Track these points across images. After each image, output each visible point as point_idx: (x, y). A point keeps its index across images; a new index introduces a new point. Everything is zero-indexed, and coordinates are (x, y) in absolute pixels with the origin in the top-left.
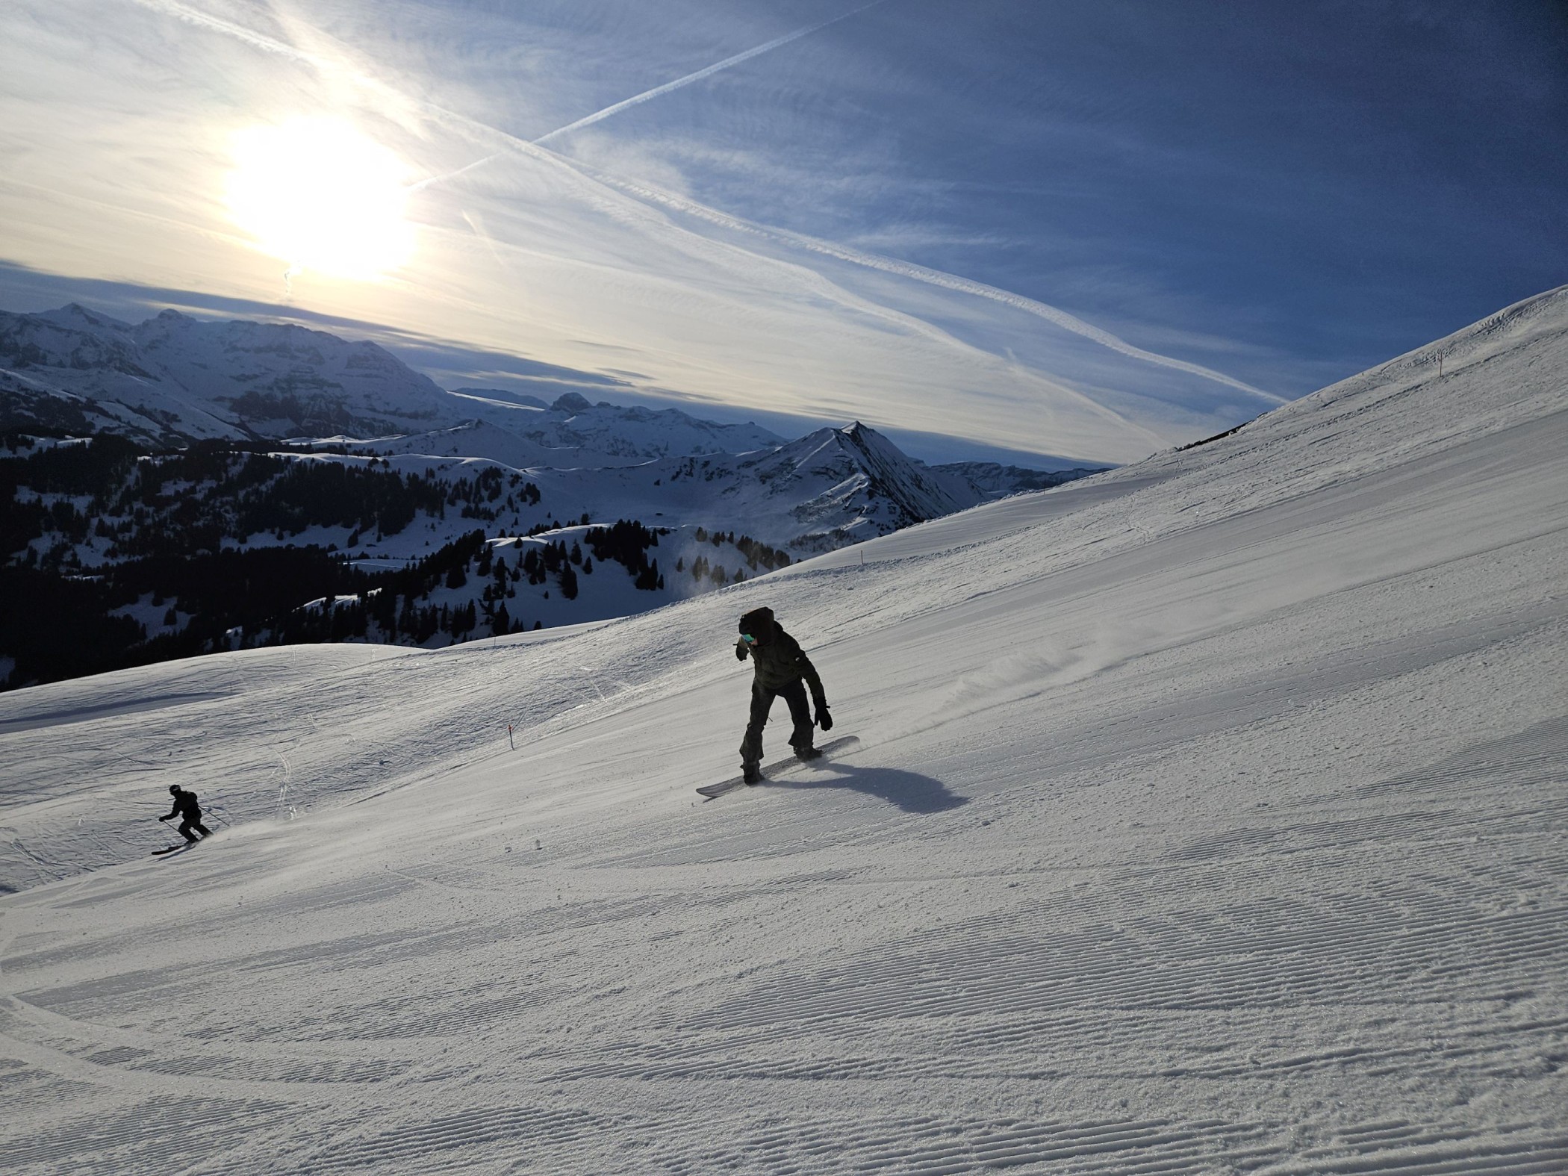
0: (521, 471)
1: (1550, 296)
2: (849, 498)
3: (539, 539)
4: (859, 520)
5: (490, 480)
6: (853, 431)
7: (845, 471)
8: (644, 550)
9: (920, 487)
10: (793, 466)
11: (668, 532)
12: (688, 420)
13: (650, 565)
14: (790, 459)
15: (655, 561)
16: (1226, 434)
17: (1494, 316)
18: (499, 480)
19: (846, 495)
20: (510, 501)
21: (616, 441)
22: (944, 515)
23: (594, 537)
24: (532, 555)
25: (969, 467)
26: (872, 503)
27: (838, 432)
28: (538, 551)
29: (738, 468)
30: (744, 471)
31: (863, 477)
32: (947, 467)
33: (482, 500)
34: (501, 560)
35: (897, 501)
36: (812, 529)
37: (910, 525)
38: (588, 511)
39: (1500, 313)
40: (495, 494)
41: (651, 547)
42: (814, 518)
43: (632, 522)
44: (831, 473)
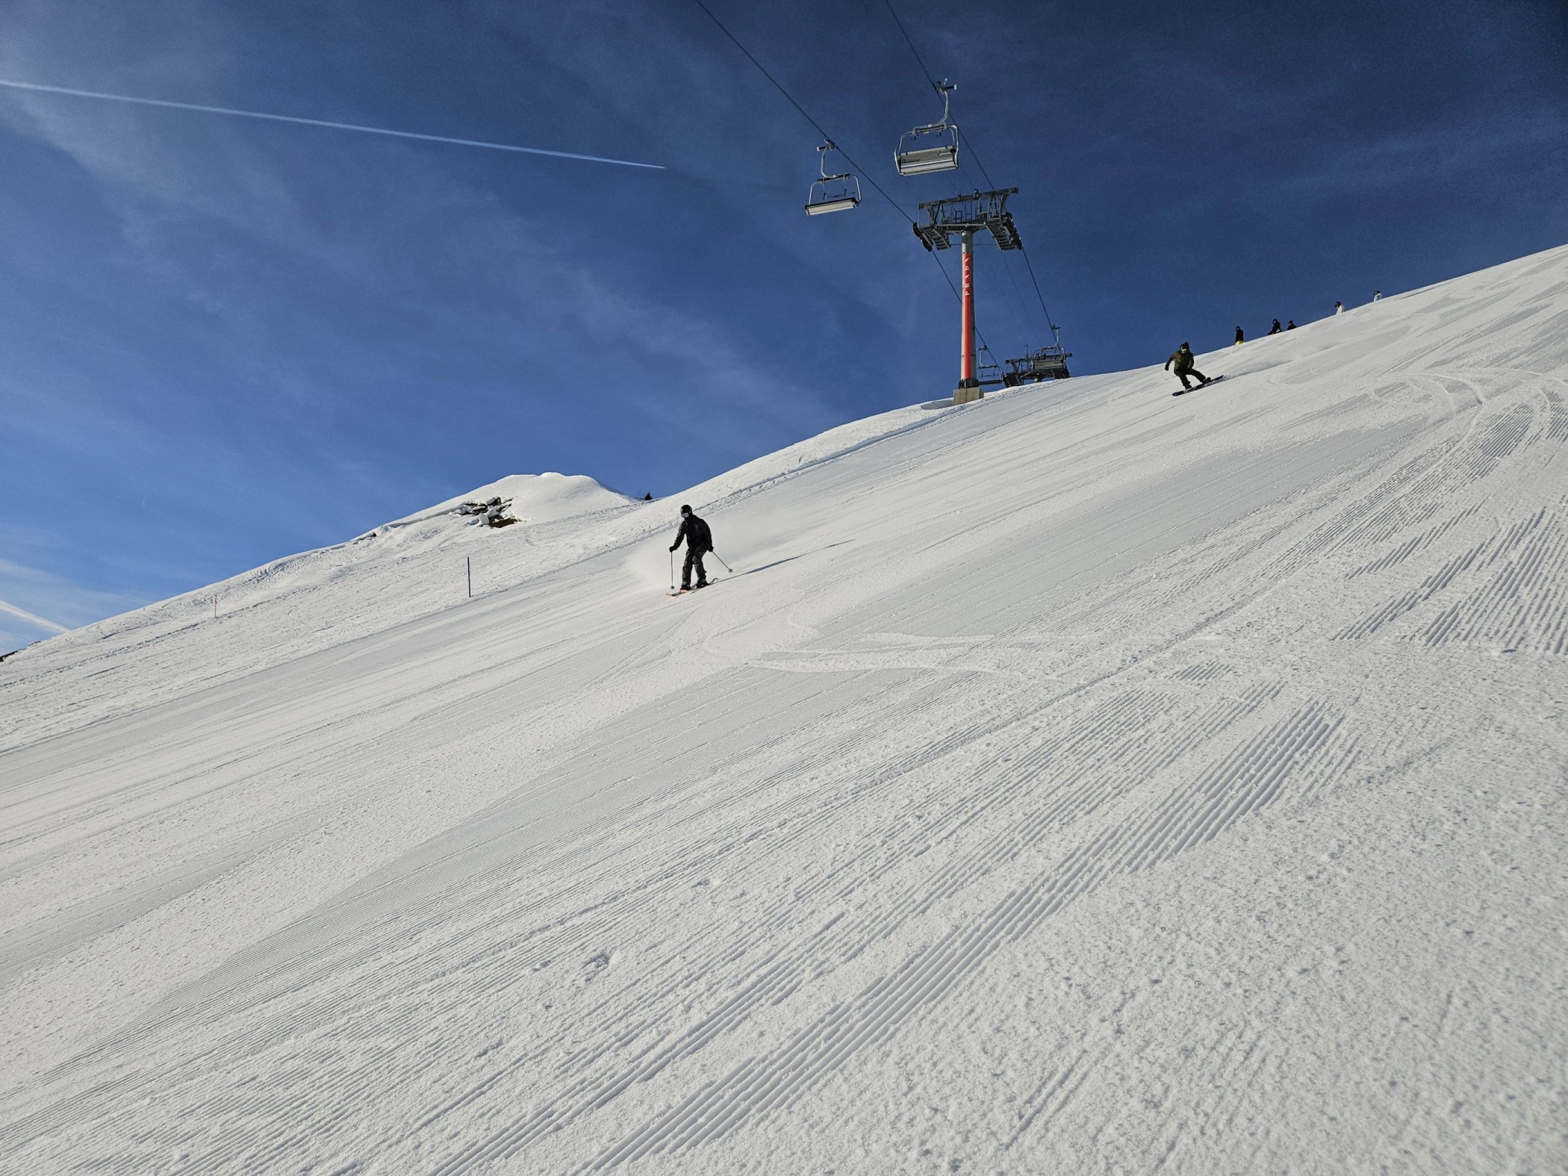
17: (263, 568)
39: (266, 566)
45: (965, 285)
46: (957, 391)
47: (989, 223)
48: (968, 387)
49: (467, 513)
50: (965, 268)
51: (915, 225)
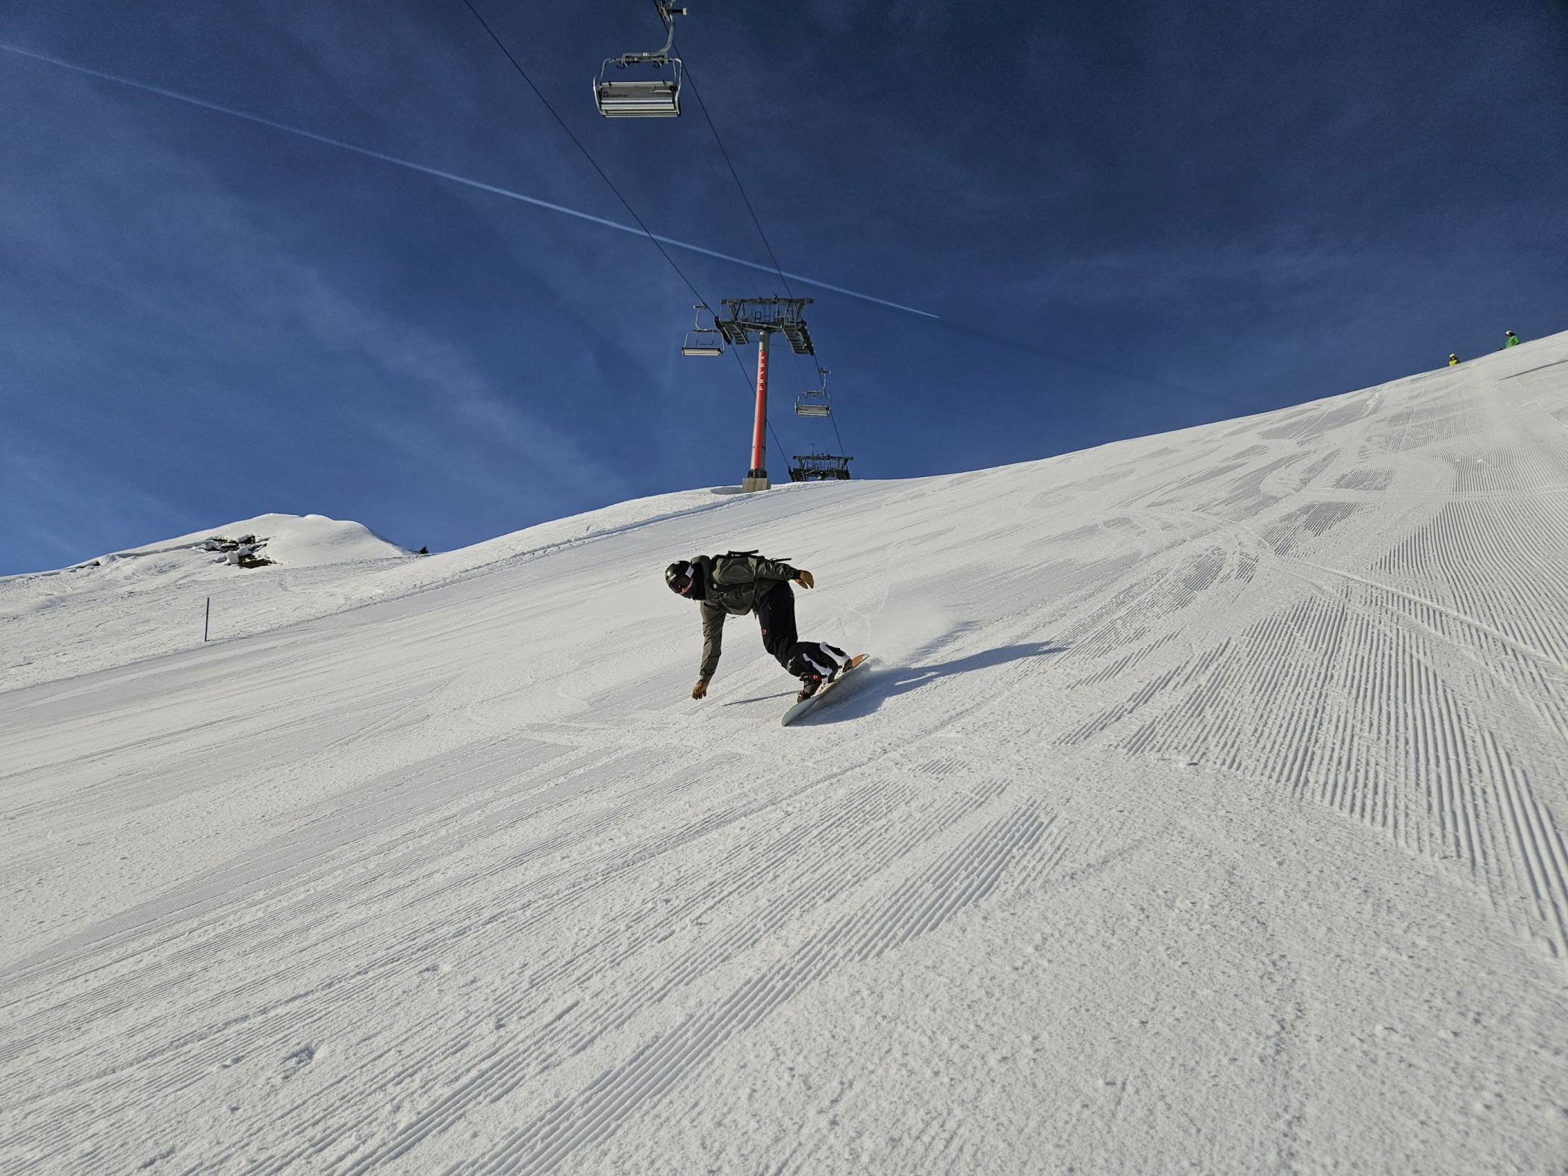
45: (760, 381)
46: (746, 480)
47: (785, 328)
48: (757, 477)
49: (213, 549)
50: (760, 365)
51: (717, 318)
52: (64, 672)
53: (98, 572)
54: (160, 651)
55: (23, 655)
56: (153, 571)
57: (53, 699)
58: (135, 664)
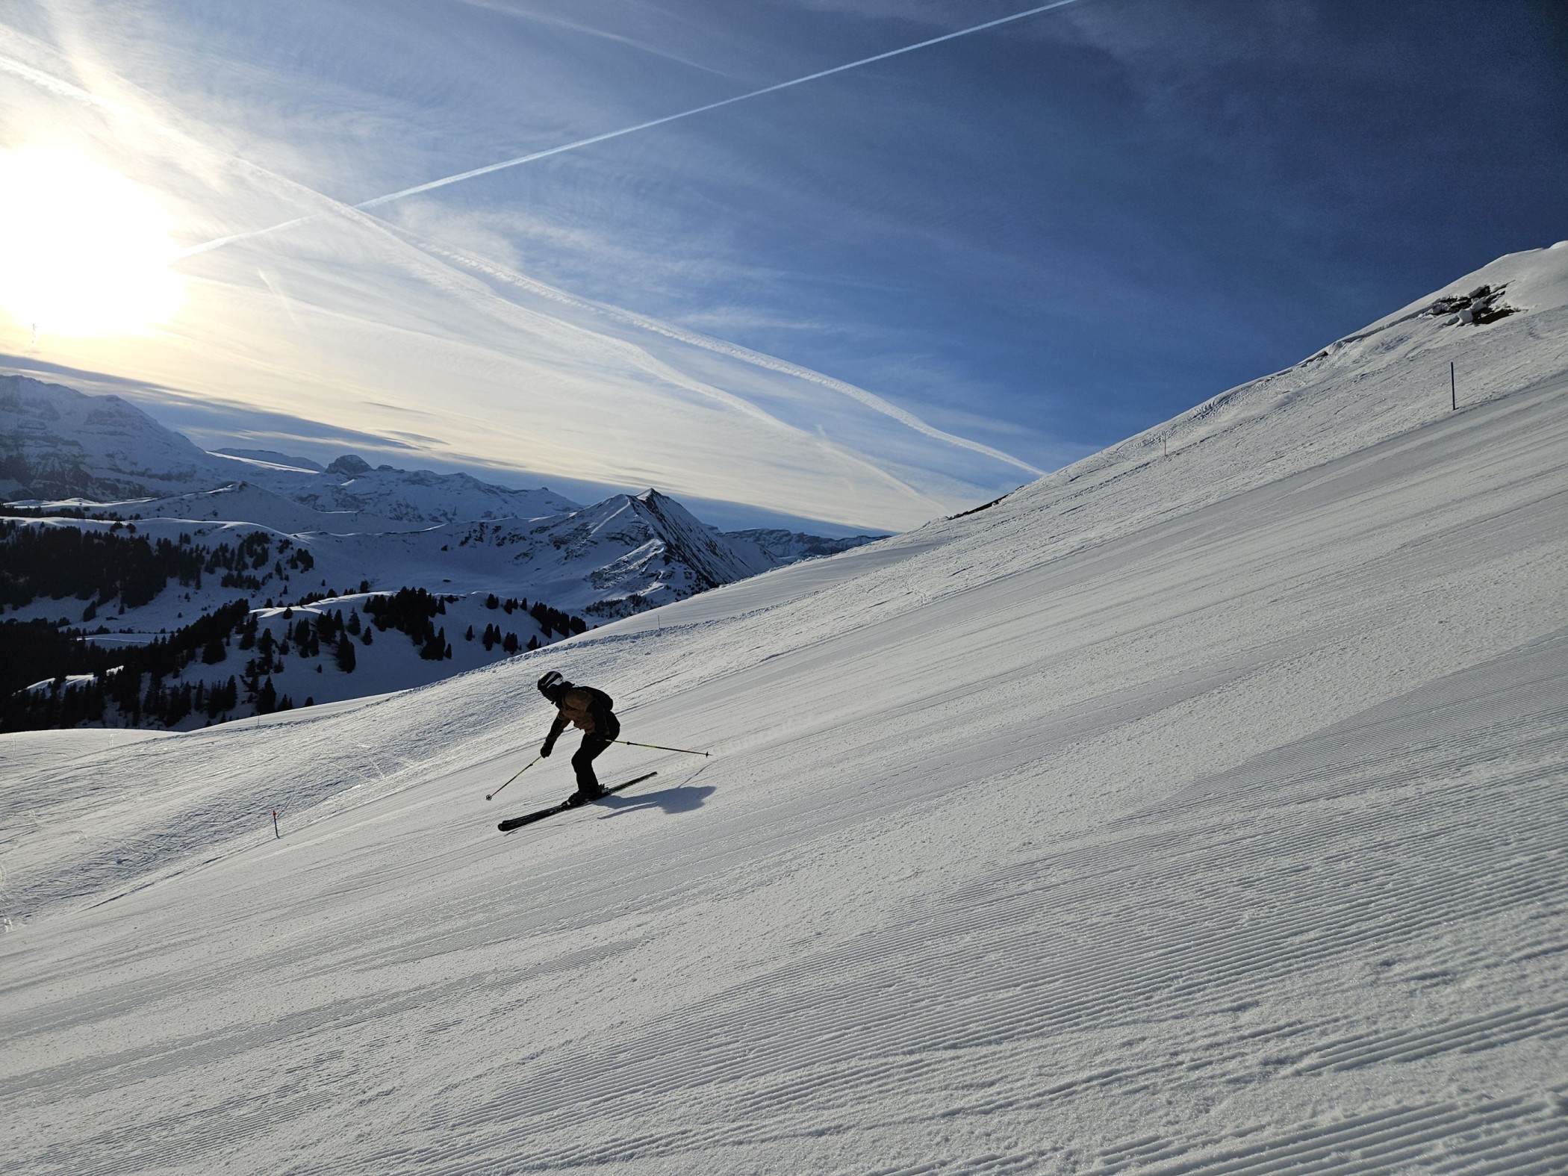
0: (291, 536)
1: (1250, 387)
2: (645, 563)
3: (312, 608)
4: (655, 585)
5: (255, 546)
6: (648, 498)
7: (641, 537)
8: (430, 619)
9: (715, 553)
10: (588, 532)
11: (457, 599)
12: (478, 485)
13: (436, 634)
14: (585, 525)
15: (442, 630)
16: (989, 505)
17: (1207, 403)
18: (266, 546)
19: (642, 561)
20: (278, 569)
21: (399, 505)
22: (738, 580)
23: (375, 606)
24: (303, 626)
25: (761, 534)
26: (669, 568)
27: (633, 499)
28: (310, 621)
29: (531, 533)
30: (537, 537)
31: (659, 542)
32: (740, 533)
33: (245, 567)
34: (267, 632)
35: (693, 567)
36: (608, 595)
37: (707, 590)
38: (368, 579)
39: (1211, 401)
40: (261, 560)
41: (438, 615)
42: (610, 584)
43: (417, 590)
44: (627, 539)
49: (1442, 312)
52: (1314, 461)
53: (1327, 363)
54: (1406, 426)
55: (1275, 450)
56: (1380, 350)
57: (1312, 485)
58: (1382, 444)
